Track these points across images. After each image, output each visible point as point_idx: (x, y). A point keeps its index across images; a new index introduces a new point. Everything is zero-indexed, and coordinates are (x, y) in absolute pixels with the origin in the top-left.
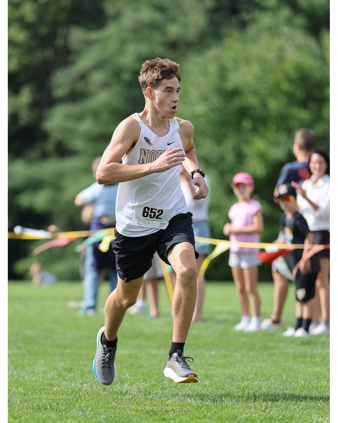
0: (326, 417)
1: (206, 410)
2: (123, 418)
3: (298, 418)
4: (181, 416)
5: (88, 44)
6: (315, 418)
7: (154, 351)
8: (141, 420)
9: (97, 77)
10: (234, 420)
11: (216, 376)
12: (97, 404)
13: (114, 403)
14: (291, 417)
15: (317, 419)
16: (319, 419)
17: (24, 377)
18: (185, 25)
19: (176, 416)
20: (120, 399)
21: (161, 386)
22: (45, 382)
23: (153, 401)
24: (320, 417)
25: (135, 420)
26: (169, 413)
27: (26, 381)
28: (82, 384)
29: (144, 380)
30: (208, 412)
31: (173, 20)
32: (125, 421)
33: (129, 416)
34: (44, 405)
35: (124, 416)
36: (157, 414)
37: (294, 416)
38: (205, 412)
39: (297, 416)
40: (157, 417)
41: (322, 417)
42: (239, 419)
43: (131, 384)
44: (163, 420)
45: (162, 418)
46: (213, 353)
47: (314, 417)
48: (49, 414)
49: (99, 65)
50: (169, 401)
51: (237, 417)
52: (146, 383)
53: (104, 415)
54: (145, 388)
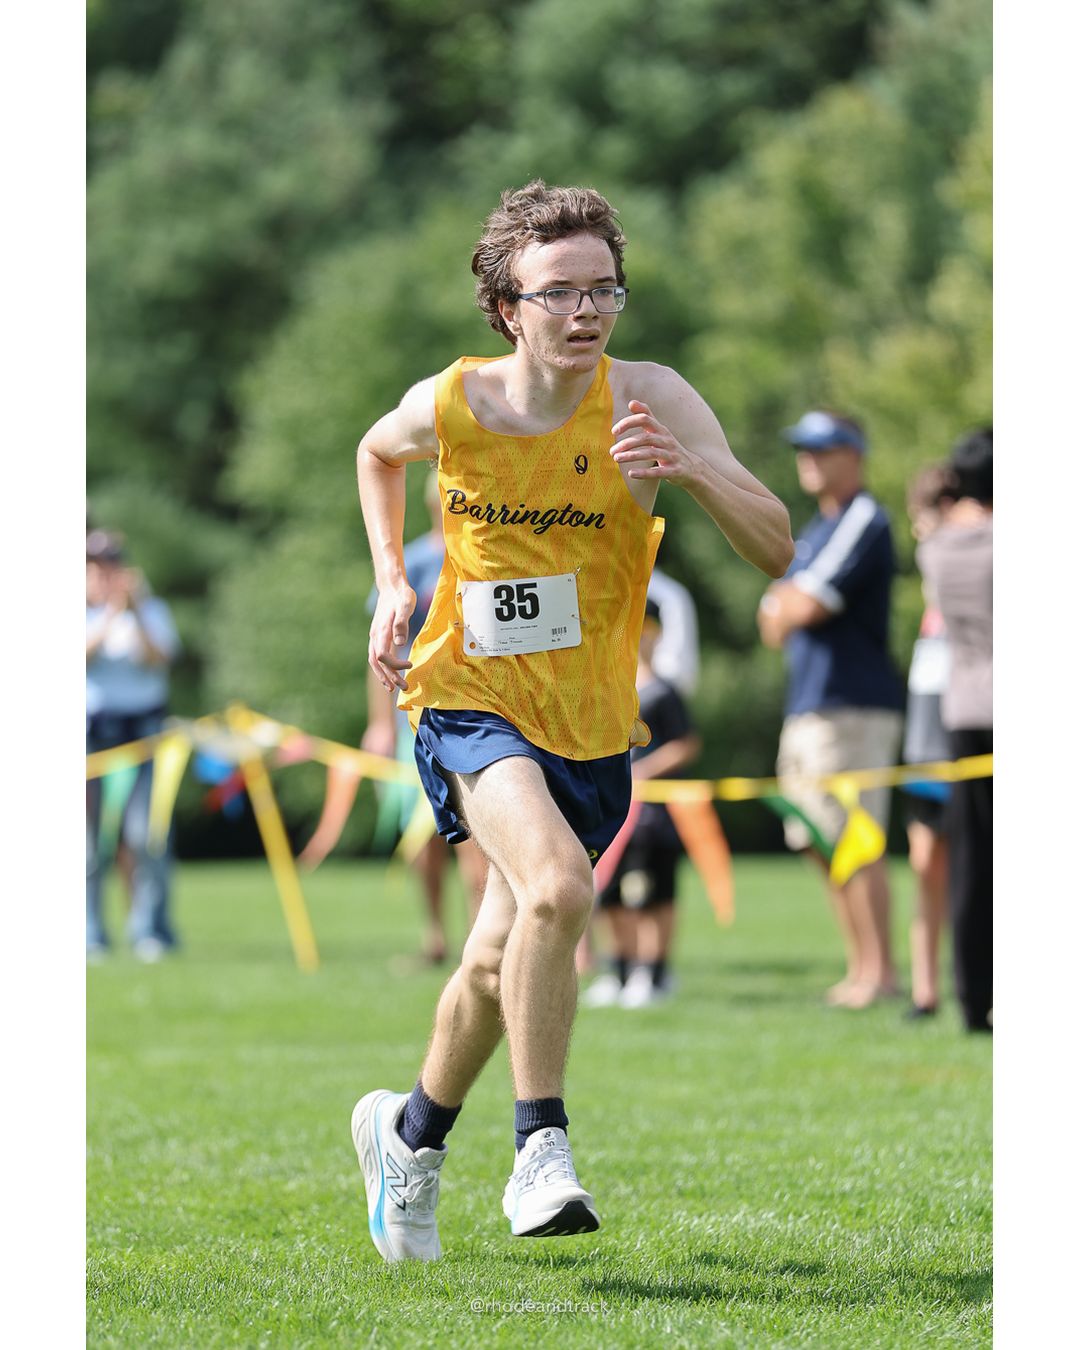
0: (709, 1216)
2: (166, 1232)
3: (635, 1220)
4: (322, 1224)
6: (681, 1220)
8: (215, 1237)
10: (466, 1230)
15: (686, 1222)
16: (692, 1221)
19: (310, 1224)
21: (267, 1146)
25: (198, 1238)
26: (292, 1217)
32: (172, 1240)
37: (624, 1215)
39: (632, 1216)
40: (258, 1229)
41: (700, 1216)
42: (477, 1227)
43: (188, 1141)
44: (274, 1235)
45: (273, 1231)
47: (679, 1217)
51: (474, 1222)
53: (116, 1227)
54: (225, 1151)
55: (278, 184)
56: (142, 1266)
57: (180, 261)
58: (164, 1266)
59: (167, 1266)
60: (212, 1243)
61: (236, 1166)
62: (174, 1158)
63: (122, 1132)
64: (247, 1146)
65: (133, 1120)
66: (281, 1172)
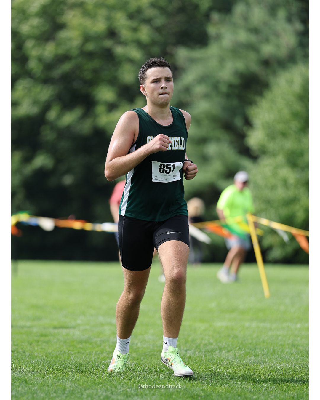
5: (192, 61)
7: (247, 324)
9: (200, 89)
11: (302, 346)
13: (214, 368)
17: (137, 344)
18: (278, 46)
20: (219, 364)
21: (254, 354)
22: (155, 348)
23: (247, 366)
27: (138, 348)
28: (186, 351)
29: (239, 348)
31: (267, 40)
34: (154, 368)
43: (229, 351)
46: (299, 326)
48: (159, 376)
49: (202, 80)
50: (261, 366)
52: (241, 351)
54: (240, 355)
55: (267, 50)
56: (214, 391)
58: (221, 391)
59: (222, 391)
60: (236, 384)
61: (244, 360)
62: (224, 357)
63: (207, 348)
64: (248, 353)
65: (211, 344)
66: (258, 362)
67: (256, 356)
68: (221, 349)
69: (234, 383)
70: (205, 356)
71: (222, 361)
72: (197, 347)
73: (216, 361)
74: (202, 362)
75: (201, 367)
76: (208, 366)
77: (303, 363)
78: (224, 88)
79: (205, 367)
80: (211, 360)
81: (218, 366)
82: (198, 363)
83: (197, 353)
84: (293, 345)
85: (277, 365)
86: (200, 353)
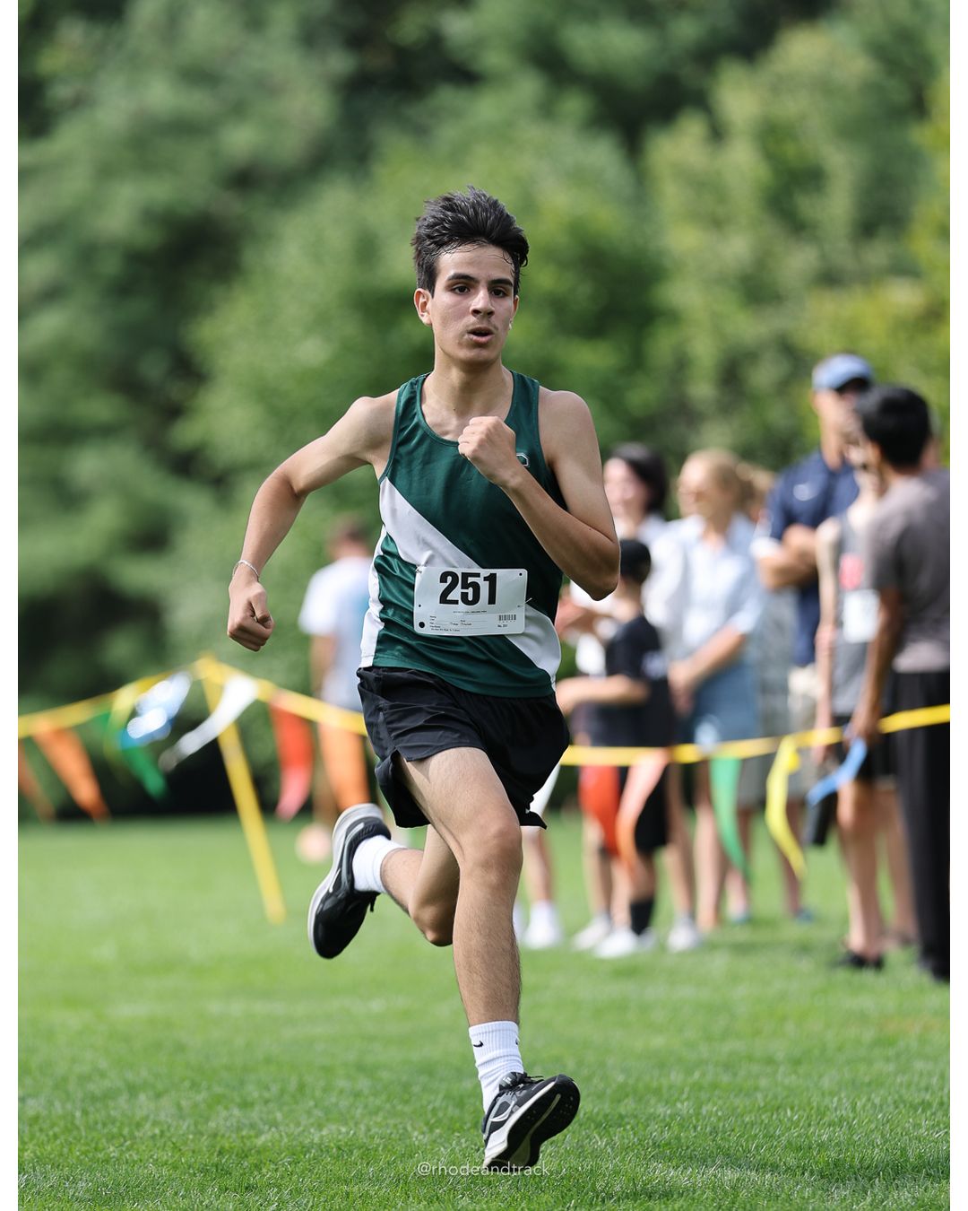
1: (362, 1159)
7: (215, 1007)
9: (36, 269)
12: (65, 1150)
14: (592, 1170)
18: (273, 125)
19: (282, 1177)
20: (128, 1137)
21: (238, 1100)
23: (219, 1138)
24: (671, 1169)
26: (264, 1170)
29: (193, 1084)
30: (368, 1164)
31: (238, 110)
33: (156, 1182)
35: (141, 1183)
36: (230, 1174)
38: (361, 1164)
40: (230, 1183)
43: (158, 1096)
44: (247, 1188)
49: (43, 237)
50: (263, 1138)
52: (199, 1092)
54: (196, 1105)
55: (241, 140)
57: (150, 216)
61: (207, 1120)
62: (145, 1112)
63: (91, 1087)
64: (218, 1100)
65: (103, 1075)
66: (252, 1126)
67: (246, 1105)
68: (133, 1090)
69: (176, 1194)
70: (85, 1112)
71: (138, 1125)
72: (56, 1087)
73: (120, 1129)
74: (75, 1133)
75: (70, 1150)
76: (93, 1145)
77: (391, 1122)
78: (111, 266)
79: (83, 1148)
80: (104, 1125)
81: (125, 1141)
82: (62, 1138)
83: (57, 1104)
84: (361, 1068)
85: (312, 1130)
86: (69, 1106)
